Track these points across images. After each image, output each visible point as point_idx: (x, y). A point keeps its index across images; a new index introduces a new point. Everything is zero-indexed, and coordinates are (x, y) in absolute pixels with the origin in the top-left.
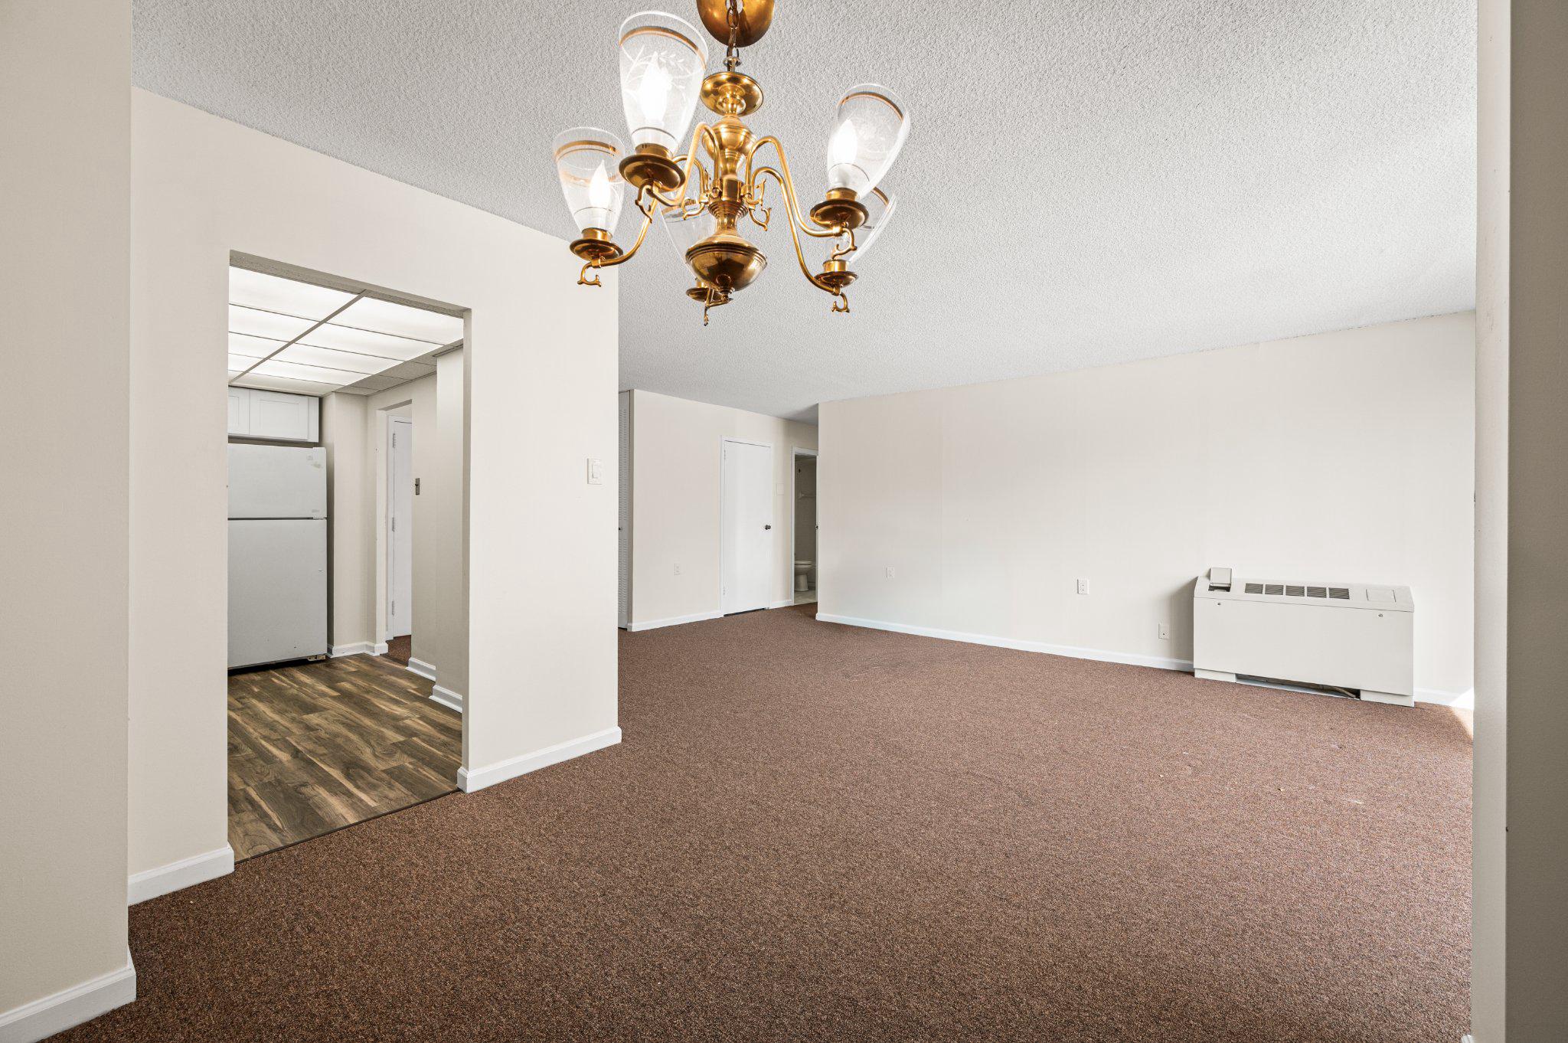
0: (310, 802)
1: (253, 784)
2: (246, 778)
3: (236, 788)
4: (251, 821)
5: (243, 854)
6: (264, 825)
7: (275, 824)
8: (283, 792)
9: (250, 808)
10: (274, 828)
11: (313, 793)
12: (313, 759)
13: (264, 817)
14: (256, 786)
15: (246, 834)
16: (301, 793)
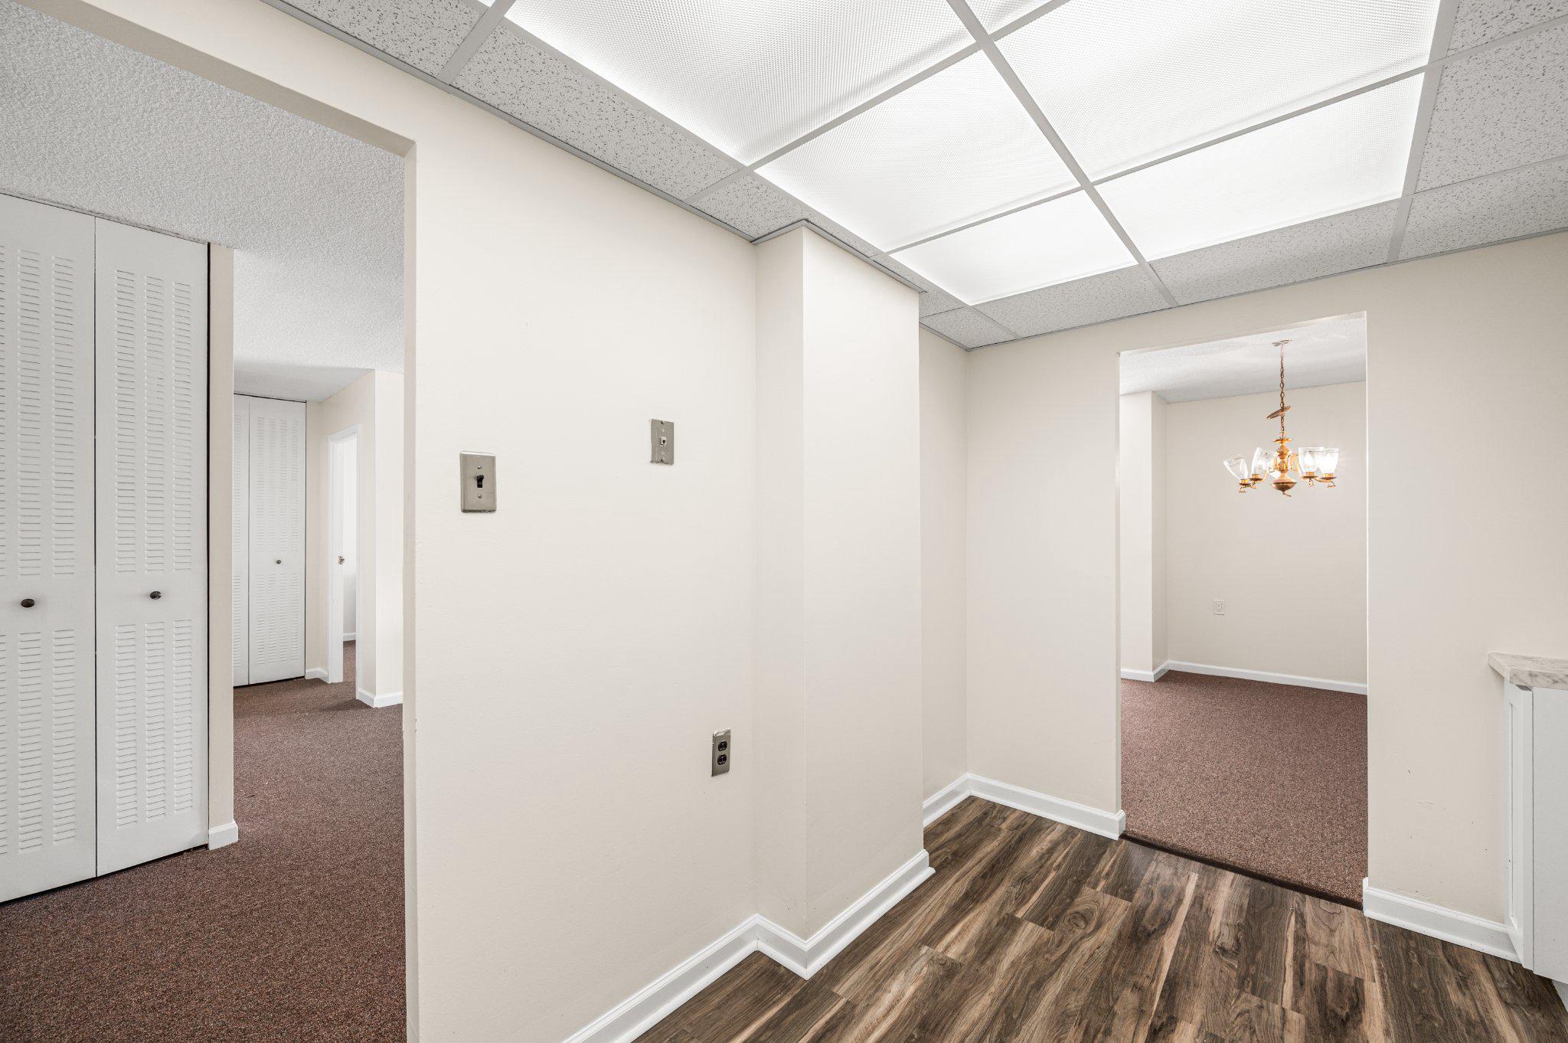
0: (1241, 921)
1: (1277, 1008)
2: (1277, 1032)
3: (1303, 1022)
4: (1316, 944)
5: (1345, 911)
6: (1308, 928)
7: (1296, 922)
8: (1253, 962)
9: (1307, 965)
10: (1301, 918)
11: (1226, 931)
12: (1159, 992)
13: (1301, 940)
14: (1275, 1001)
15: (1332, 931)
16: (1238, 940)
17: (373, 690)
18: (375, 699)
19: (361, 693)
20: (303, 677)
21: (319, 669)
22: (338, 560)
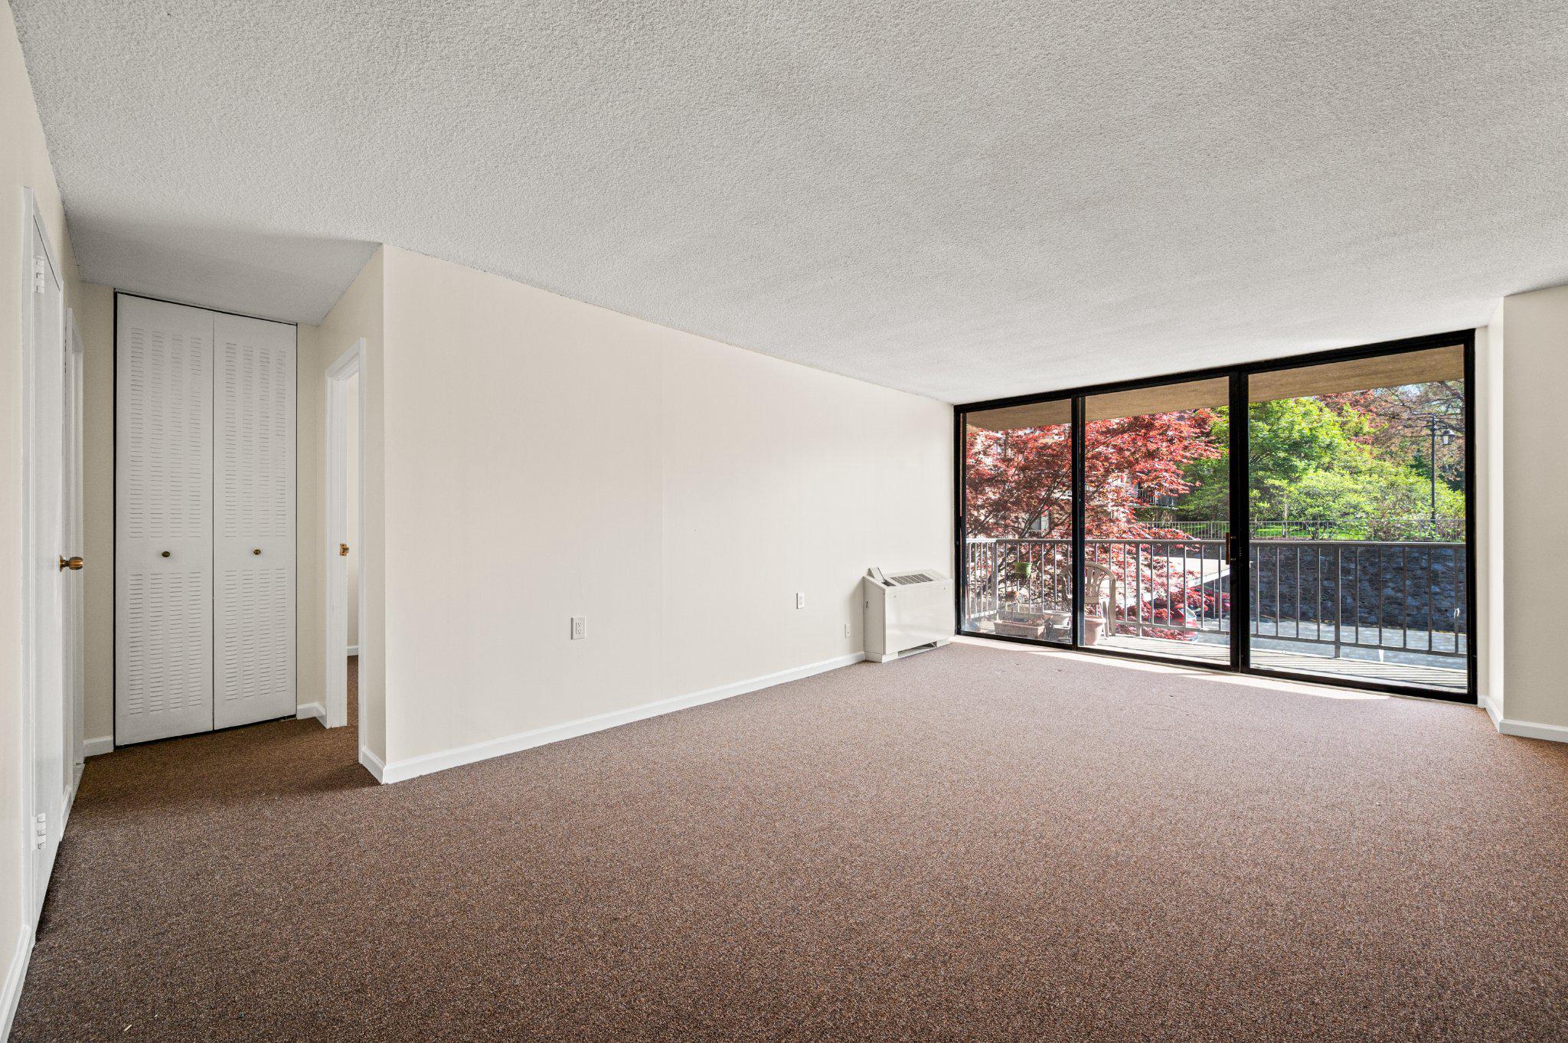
17: (382, 754)
18: (384, 770)
19: (366, 754)
20: (294, 716)
21: (316, 704)
22: (338, 549)
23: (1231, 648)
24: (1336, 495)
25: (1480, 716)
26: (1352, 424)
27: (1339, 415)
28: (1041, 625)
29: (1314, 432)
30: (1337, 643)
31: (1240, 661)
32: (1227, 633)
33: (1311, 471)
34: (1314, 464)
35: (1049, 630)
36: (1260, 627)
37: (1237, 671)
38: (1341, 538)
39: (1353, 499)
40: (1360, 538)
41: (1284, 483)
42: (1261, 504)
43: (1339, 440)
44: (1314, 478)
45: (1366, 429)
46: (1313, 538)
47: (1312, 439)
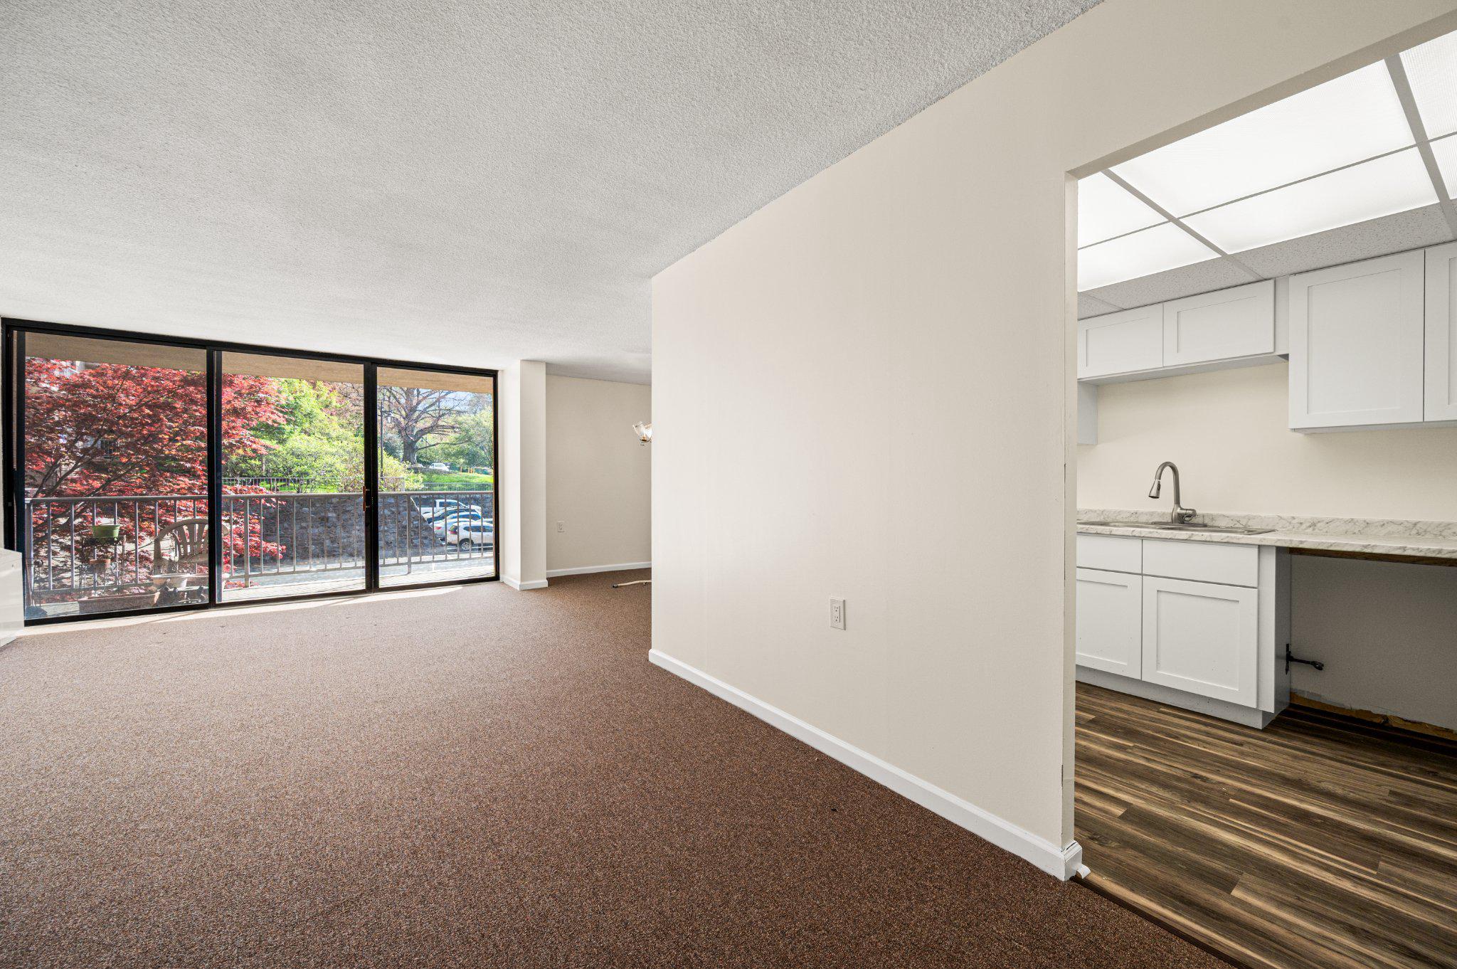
23: (366, 579)
24: (316, 456)
25: (502, 587)
26: (324, 398)
27: (314, 388)
28: (157, 591)
29: (298, 401)
30: (409, 564)
31: (372, 584)
32: (363, 567)
33: (297, 433)
34: (299, 429)
35: (166, 595)
36: (385, 560)
37: (371, 592)
38: (320, 492)
39: (329, 460)
40: (334, 491)
41: (273, 444)
42: (253, 462)
43: (316, 411)
44: (297, 441)
45: (334, 404)
46: (298, 492)
47: (297, 407)
